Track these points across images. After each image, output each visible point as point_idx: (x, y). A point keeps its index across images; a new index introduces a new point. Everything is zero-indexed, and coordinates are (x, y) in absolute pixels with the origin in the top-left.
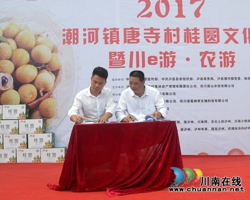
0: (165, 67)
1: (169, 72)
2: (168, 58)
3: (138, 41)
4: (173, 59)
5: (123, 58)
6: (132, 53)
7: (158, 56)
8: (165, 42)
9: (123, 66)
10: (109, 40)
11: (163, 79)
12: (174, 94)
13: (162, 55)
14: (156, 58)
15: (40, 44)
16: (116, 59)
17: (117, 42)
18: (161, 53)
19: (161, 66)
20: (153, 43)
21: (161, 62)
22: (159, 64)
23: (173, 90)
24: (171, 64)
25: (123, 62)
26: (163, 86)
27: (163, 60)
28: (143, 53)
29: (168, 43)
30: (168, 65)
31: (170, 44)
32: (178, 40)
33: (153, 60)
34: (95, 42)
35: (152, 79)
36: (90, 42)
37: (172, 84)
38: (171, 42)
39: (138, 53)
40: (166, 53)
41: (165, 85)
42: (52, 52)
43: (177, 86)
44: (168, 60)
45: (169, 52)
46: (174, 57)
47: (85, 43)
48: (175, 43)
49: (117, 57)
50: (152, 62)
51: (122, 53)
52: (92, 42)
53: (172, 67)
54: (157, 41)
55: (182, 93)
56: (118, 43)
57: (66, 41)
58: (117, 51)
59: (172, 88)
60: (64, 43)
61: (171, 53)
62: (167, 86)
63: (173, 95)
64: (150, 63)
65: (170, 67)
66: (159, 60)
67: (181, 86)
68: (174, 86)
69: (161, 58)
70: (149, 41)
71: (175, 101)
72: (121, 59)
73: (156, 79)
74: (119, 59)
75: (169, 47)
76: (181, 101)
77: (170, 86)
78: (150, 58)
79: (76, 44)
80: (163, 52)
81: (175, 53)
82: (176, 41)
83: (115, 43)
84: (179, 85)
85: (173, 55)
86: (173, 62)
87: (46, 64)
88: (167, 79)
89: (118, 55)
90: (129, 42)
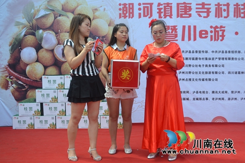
0: (215, 40)
1: (218, 45)
2: (218, 32)
3: (190, 15)
4: (223, 33)
5: (176, 32)
6: (184, 27)
7: (209, 30)
8: (216, 17)
9: (176, 39)
10: (162, 15)
11: (213, 52)
12: (223, 66)
13: (213, 30)
14: (206, 32)
15: (98, 18)
16: (169, 32)
17: (171, 16)
18: (211, 27)
19: (211, 40)
20: (204, 17)
21: (211, 36)
22: (209, 38)
23: (221, 62)
24: (220, 38)
25: (176, 36)
26: (213, 59)
27: (213, 34)
28: (195, 27)
29: (219, 17)
30: (218, 39)
31: (220, 18)
32: (228, 15)
33: (204, 34)
34: (149, 16)
35: (203, 52)
36: (144, 16)
37: (221, 57)
38: (222, 17)
39: (189, 27)
40: (217, 27)
41: (215, 57)
42: (109, 26)
43: (226, 59)
44: (218, 34)
45: (219, 26)
46: (224, 31)
47: (140, 17)
48: (225, 17)
49: (170, 31)
50: (203, 36)
51: (175, 27)
52: (146, 16)
53: (221, 40)
54: (208, 15)
55: (230, 65)
56: (171, 18)
57: (122, 15)
58: (170, 25)
59: (221, 61)
60: (120, 17)
61: (221, 27)
62: (216, 58)
63: (221, 68)
64: (201, 37)
65: (219, 40)
66: (210, 34)
67: (229, 59)
68: (223, 59)
69: (211, 32)
70: (200, 16)
71: (223, 73)
72: (174, 33)
73: (207, 52)
74: (172, 32)
75: (220, 22)
76: (229, 73)
77: (219, 59)
78: (201, 32)
79: (132, 18)
80: (214, 26)
81: (224, 27)
82: (226, 16)
83: (168, 17)
84: (227, 57)
85: (222, 29)
86: (223, 36)
87: (103, 37)
88: (216, 52)
89: (171, 29)
90: (182, 17)
